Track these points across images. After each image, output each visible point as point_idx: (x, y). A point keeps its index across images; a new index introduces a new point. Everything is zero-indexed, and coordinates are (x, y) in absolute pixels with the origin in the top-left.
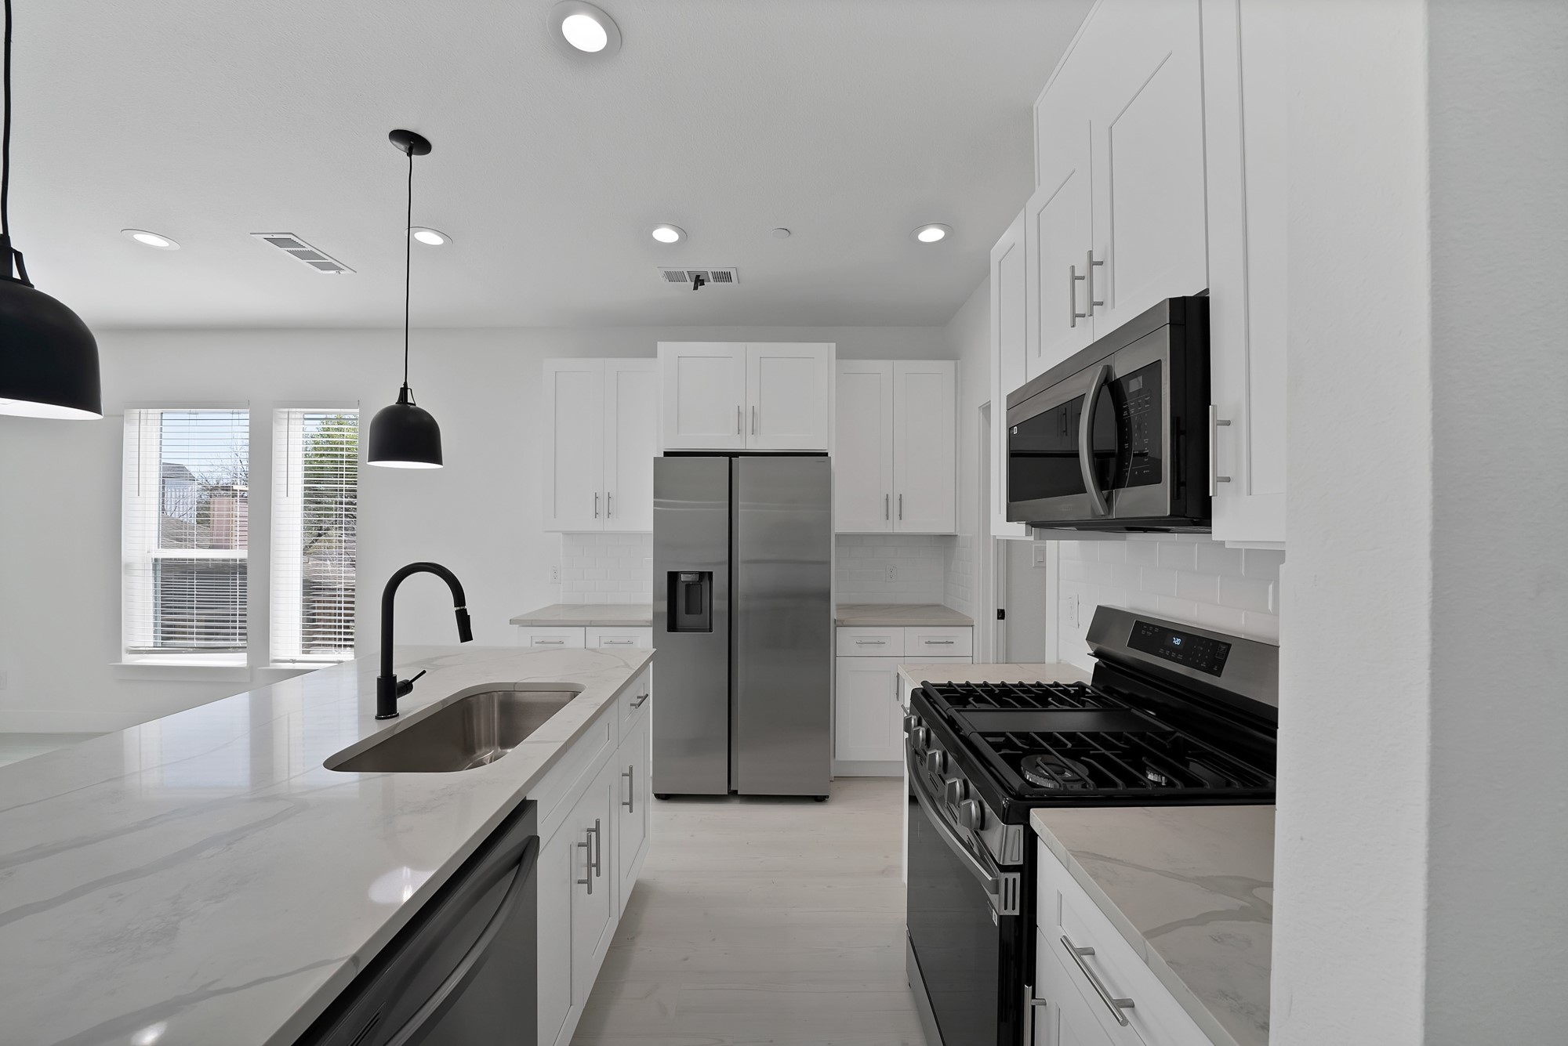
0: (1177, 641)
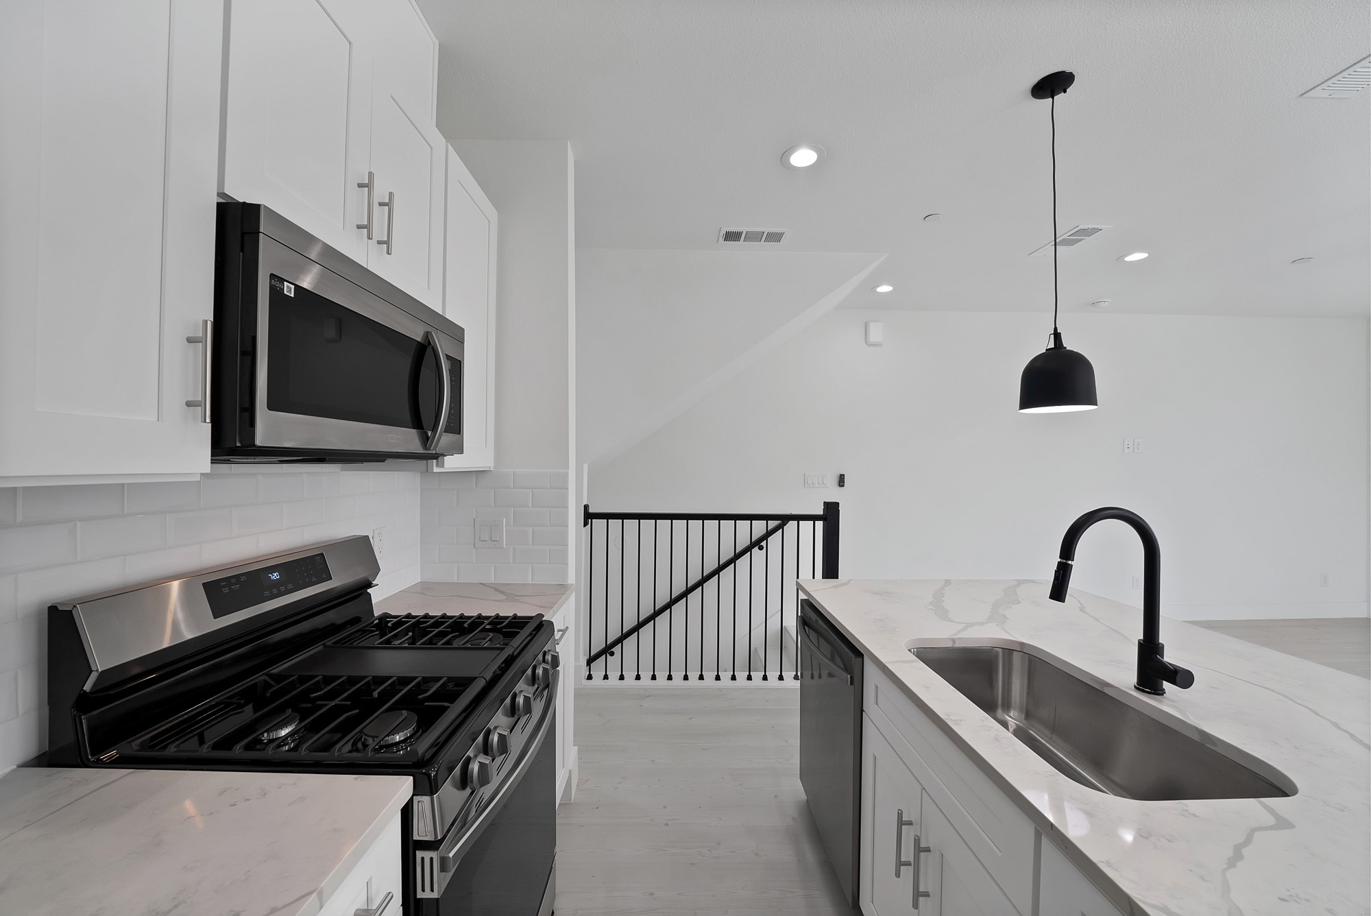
0: (275, 576)
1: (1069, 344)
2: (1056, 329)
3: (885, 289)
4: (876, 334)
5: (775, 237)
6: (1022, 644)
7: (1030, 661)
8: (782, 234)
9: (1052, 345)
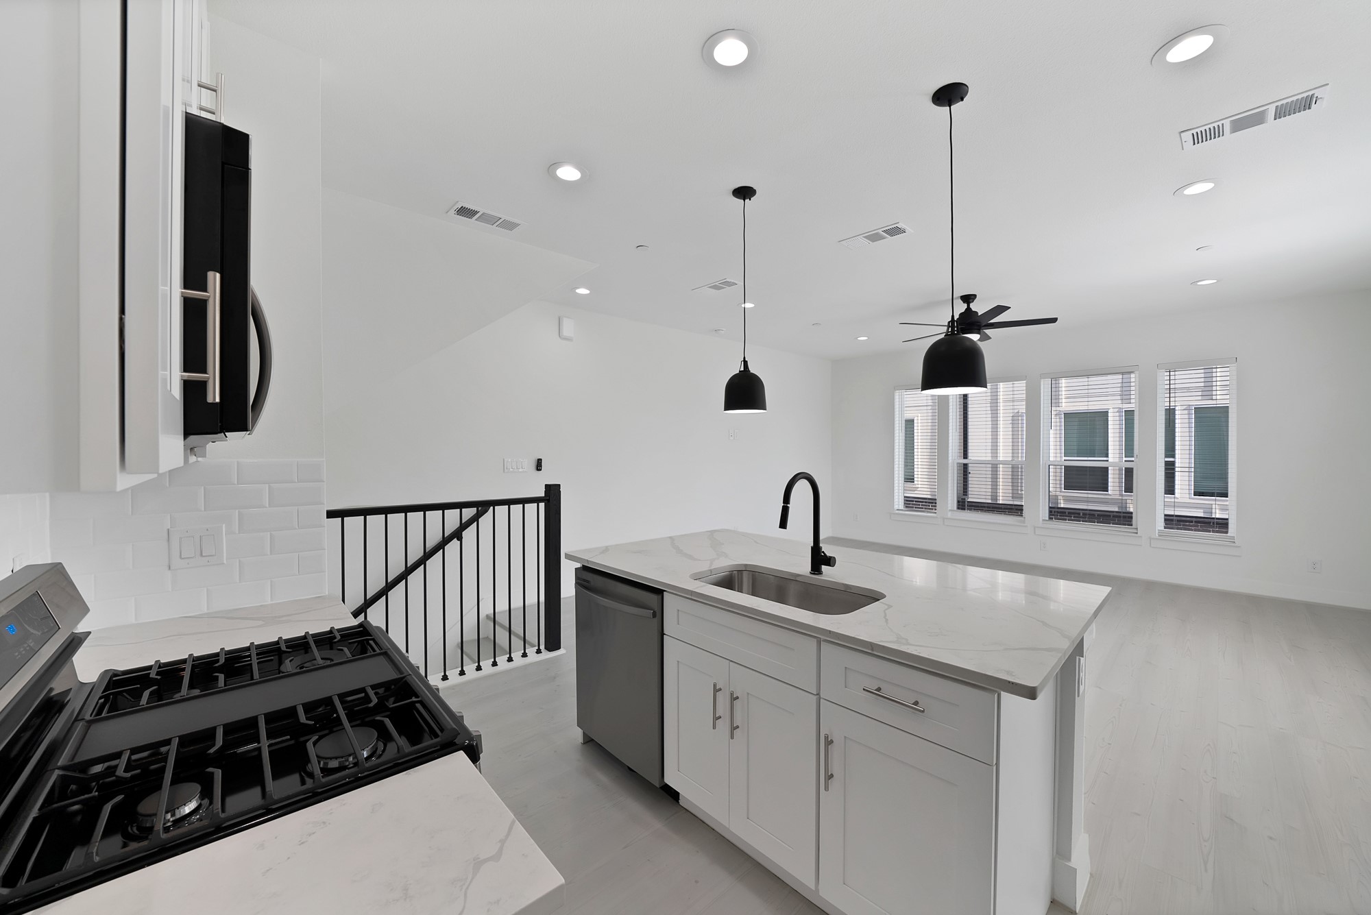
1: (753, 369)
2: (744, 358)
3: (582, 291)
4: (568, 328)
5: (509, 226)
6: (746, 565)
7: (753, 575)
8: (517, 225)
9: (742, 369)
